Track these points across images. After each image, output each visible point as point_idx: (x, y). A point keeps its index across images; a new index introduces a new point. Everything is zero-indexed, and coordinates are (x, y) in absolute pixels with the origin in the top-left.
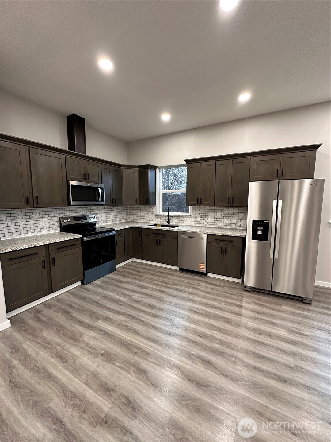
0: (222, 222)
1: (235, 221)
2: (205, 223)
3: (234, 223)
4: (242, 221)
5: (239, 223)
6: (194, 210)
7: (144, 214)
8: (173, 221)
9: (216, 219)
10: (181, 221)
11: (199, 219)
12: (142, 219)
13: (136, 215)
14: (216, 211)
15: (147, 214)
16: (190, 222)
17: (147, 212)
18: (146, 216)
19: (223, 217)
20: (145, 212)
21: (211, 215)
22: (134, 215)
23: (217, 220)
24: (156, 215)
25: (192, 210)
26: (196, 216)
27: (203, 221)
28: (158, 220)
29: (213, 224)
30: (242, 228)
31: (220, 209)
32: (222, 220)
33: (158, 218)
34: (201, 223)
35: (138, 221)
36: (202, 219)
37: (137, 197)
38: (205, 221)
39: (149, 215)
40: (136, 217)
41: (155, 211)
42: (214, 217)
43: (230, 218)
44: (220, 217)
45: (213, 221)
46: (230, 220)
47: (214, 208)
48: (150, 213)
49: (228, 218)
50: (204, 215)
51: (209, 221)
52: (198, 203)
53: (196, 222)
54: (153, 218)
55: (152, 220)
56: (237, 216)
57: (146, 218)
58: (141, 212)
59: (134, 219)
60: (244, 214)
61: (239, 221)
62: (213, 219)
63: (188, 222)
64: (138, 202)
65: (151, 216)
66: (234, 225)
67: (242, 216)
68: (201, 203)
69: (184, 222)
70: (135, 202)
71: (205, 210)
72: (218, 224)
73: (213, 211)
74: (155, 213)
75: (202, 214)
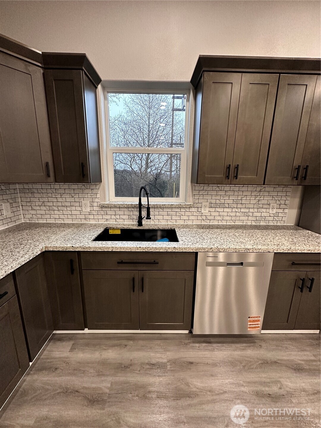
0: (251, 214)
1: (275, 211)
2: (219, 218)
3: (271, 215)
4: (286, 211)
5: (280, 215)
6: (197, 193)
7: (68, 204)
8: (157, 217)
9: (239, 209)
10: (166, 217)
11: (205, 211)
12: (62, 217)
13: (44, 208)
14: (241, 193)
15: (77, 204)
16: (185, 218)
17: (77, 200)
18: (74, 208)
19: (252, 206)
20: (72, 200)
21: (231, 202)
22: (38, 208)
23: (242, 210)
24: (102, 207)
25: (192, 192)
26: (199, 205)
27: (213, 214)
28: (108, 217)
29: (234, 218)
30: (284, 223)
31: (250, 189)
32: (251, 210)
33: (109, 212)
34: (209, 218)
35: (52, 222)
36: (213, 210)
37: (47, 157)
38: (217, 214)
39: (83, 206)
40: (43, 212)
41: (98, 196)
42: (235, 206)
43: (265, 206)
44: (247, 206)
45: (233, 214)
46: (264, 210)
47: (237, 189)
48: (86, 202)
49: (261, 206)
50: (218, 202)
51: (225, 214)
52: (228, 177)
53: (199, 218)
54: (94, 213)
55: (92, 217)
56: (278, 202)
57: (74, 212)
58: (60, 200)
59: (40, 216)
60: (291, 198)
61: (281, 211)
62: (234, 210)
63: (182, 217)
64: (52, 173)
65: (88, 209)
66: (271, 218)
67: (287, 202)
68: (236, 177)
69: (174, 218)
70: (43, 174)
71: (220, 193)
72: (242, 218)
73: (236, 194)
74: (98, 201)
75: (213, 201)
